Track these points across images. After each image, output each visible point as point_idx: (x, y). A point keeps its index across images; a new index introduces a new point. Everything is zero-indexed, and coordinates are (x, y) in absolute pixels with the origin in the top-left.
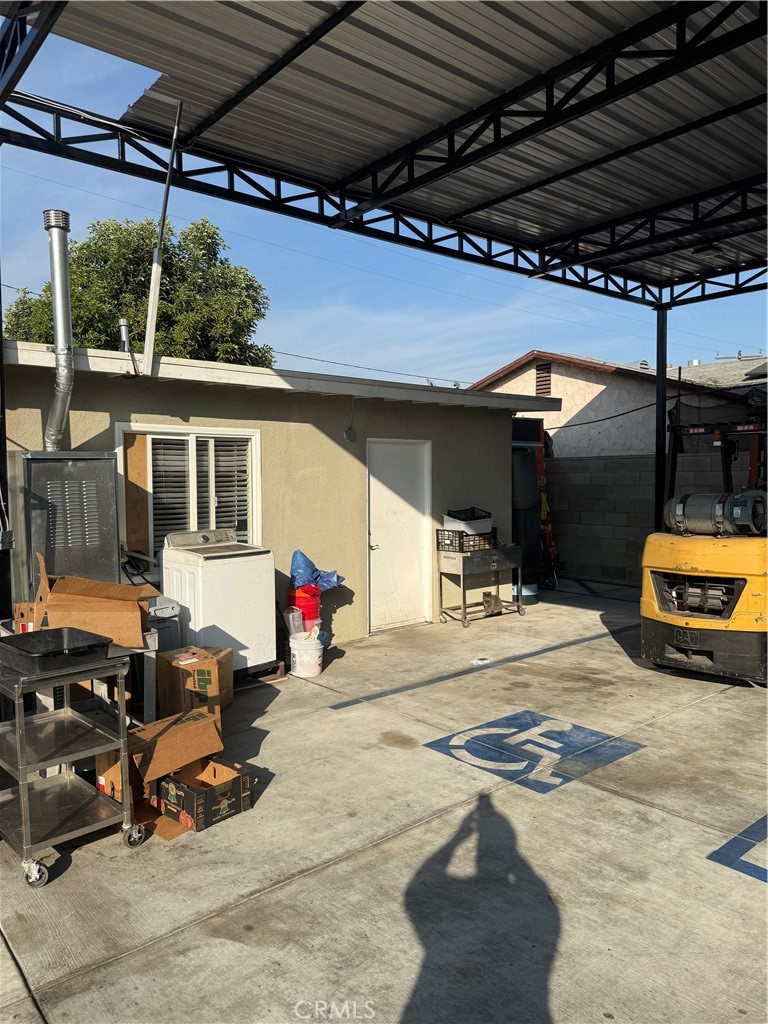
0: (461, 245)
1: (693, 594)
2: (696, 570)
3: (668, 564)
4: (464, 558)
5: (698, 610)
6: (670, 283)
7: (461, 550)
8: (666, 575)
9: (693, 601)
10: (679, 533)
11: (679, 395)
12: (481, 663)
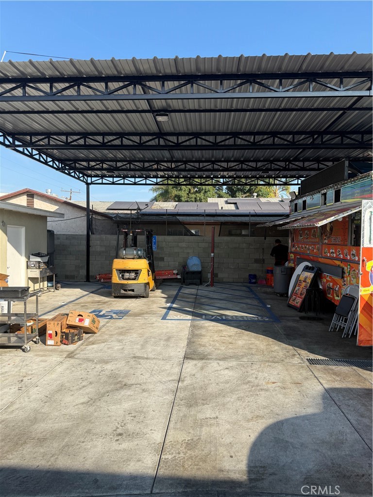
0: (40, 158)
1: (127, 275)
2: (130, 268)
3: (122, 267)
4: (41, 271)
5: (129, 279)
6: (91, 176)
7: (39, 268)
8: (120, 270)
9: (127, 277)
10: (124, 259)
11: (93, 214)
12: (64, 304)
